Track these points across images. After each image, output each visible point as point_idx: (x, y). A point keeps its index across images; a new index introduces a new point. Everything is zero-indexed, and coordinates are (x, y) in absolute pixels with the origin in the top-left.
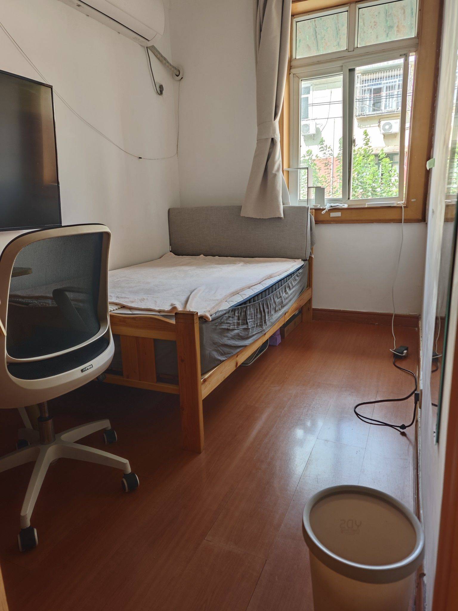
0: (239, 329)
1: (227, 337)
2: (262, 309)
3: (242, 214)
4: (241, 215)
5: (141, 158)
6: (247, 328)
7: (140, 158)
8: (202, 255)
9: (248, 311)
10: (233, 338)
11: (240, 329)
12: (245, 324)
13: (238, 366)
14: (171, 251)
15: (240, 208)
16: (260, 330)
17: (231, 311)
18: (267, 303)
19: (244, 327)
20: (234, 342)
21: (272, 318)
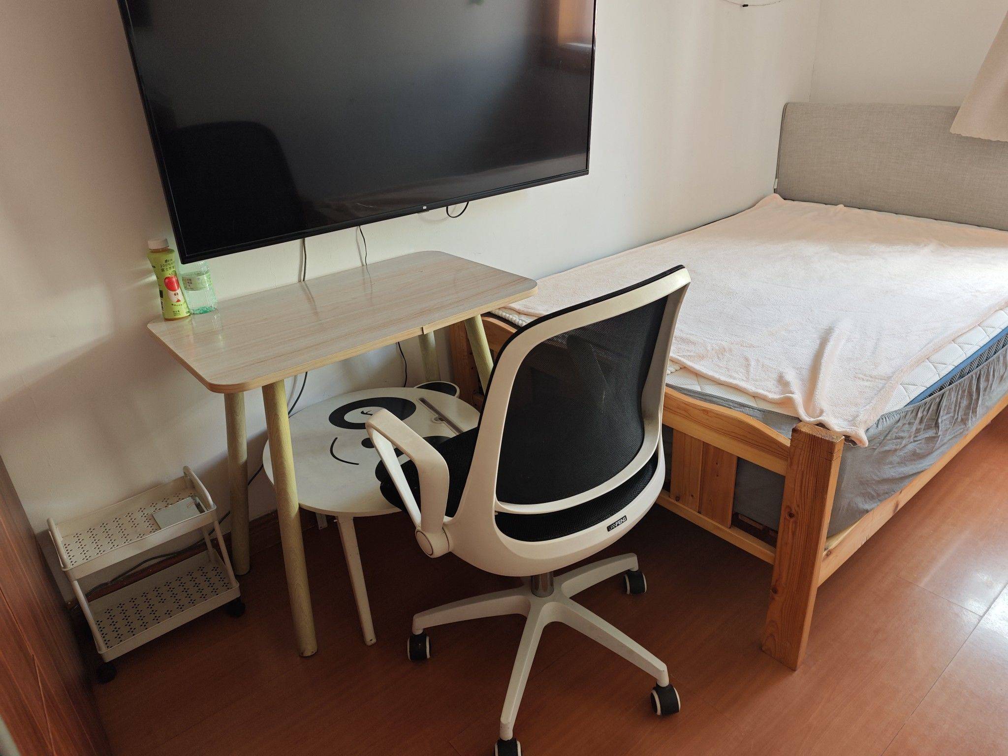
0: (917, 441)
1: (891, 463)
2: (974, 389)
3: (956, 128)
4: (952, 131)
5: (747, 5)
6: (934, 435)
7: (744, 6)
8: (841, 206)
9: (945, 399)
10: (903, 462)
11: (920, 440)
12: (931, 427)
13: (898, 509)
14: (775, 191)
15: (952, 113)
16: (961, 429)
17: (910, 413)
18: (988, 370)
19: (927, 435)
20: (902, 469)
21: (990, 398)
